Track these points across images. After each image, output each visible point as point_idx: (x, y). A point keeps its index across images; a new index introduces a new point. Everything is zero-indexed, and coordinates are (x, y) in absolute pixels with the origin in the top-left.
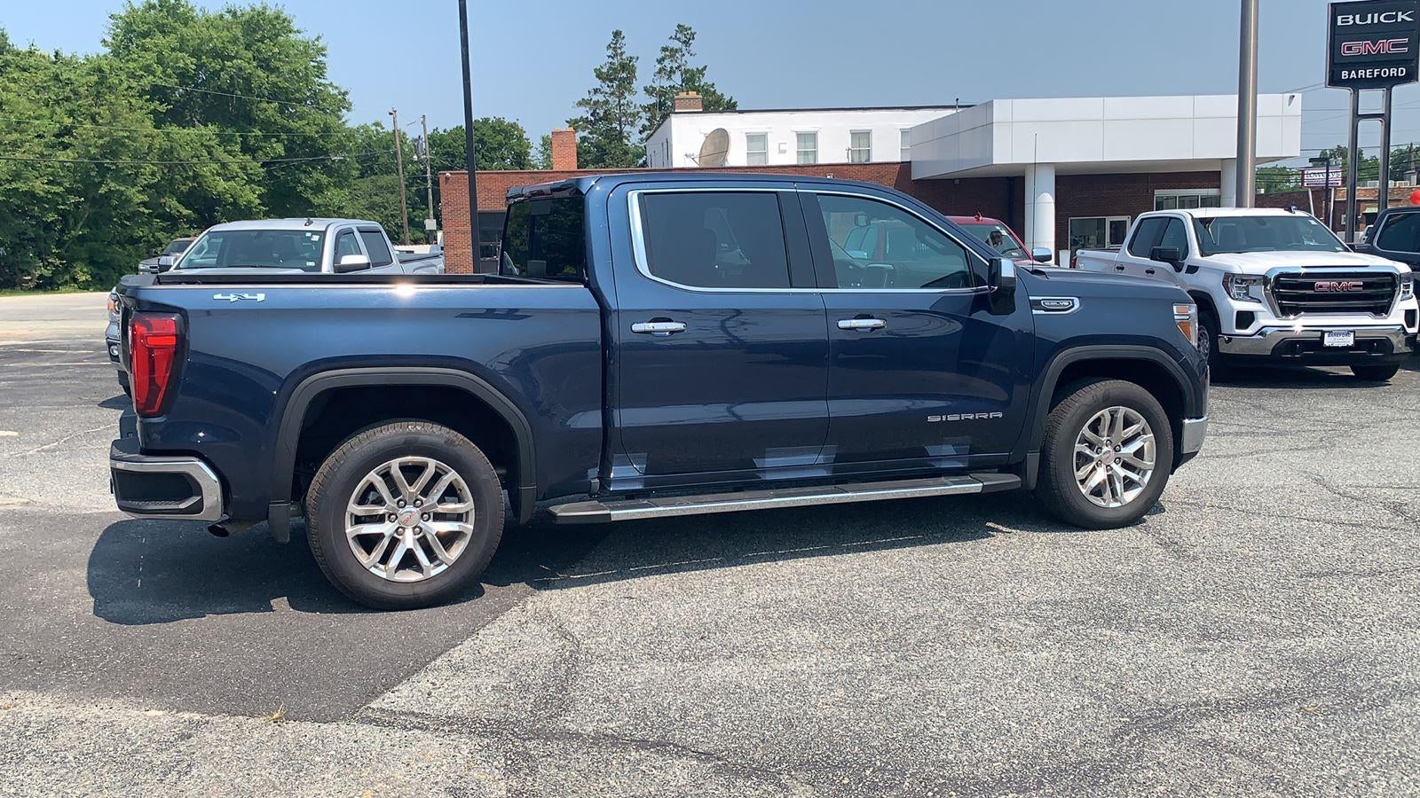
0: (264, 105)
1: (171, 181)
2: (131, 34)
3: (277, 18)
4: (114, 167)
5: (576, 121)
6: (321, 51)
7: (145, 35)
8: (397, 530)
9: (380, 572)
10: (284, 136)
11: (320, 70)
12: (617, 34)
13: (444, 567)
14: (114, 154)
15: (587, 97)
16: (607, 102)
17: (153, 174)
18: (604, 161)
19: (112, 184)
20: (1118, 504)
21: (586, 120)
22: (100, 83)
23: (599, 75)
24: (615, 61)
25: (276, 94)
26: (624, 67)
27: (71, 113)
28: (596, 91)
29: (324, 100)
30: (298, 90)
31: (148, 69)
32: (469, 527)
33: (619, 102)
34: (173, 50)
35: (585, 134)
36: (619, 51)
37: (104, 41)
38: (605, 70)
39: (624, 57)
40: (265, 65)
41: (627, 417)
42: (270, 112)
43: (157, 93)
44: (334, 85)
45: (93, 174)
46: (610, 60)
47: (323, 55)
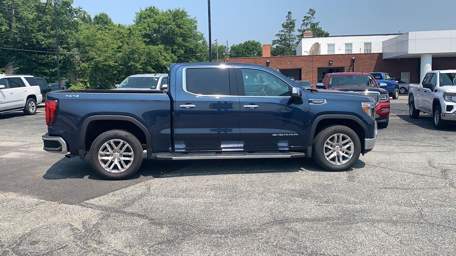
0: (178, 39)
1: (150, 62)
2: (141, 18)
3: (183, 12)
4: (133, 58)
5: (275, 41)
6: (196, 22)
7: (145, 18)
8: (113, 159)
9: (108, 170)
10: (184, 48)
11: (196, 27)
12: (289, 13)
13: (125, 170)
14: (133, 54)
15: (279, 33)
16: (285, 35)
17: (144, 60)
18: (283, 54)
19: (132, 63)
20: (340, 164)
21: (278, 41)
22: (130, 33)
23: (283, 26)
24: (289, 21)
25: (182, 35)
26: (291, 23)
27: (122, 42)
28: (282, 31)
29: (196, 37)
30: (188, 34)
31: (145, 28)
32: (132, 159)
33: (289, 34)
34: (152, 22)
35: (278, 45)
36: (290, 18)
37: (134, 20)
38: (285, 24)
39: (292, 20)
40: (179, 26)
41: (178, 131)
42: (180, 41)
43: (146, 36)
44: (200, 32)
45: (127, 60)
46: (287, 21)
47: (196, 23)
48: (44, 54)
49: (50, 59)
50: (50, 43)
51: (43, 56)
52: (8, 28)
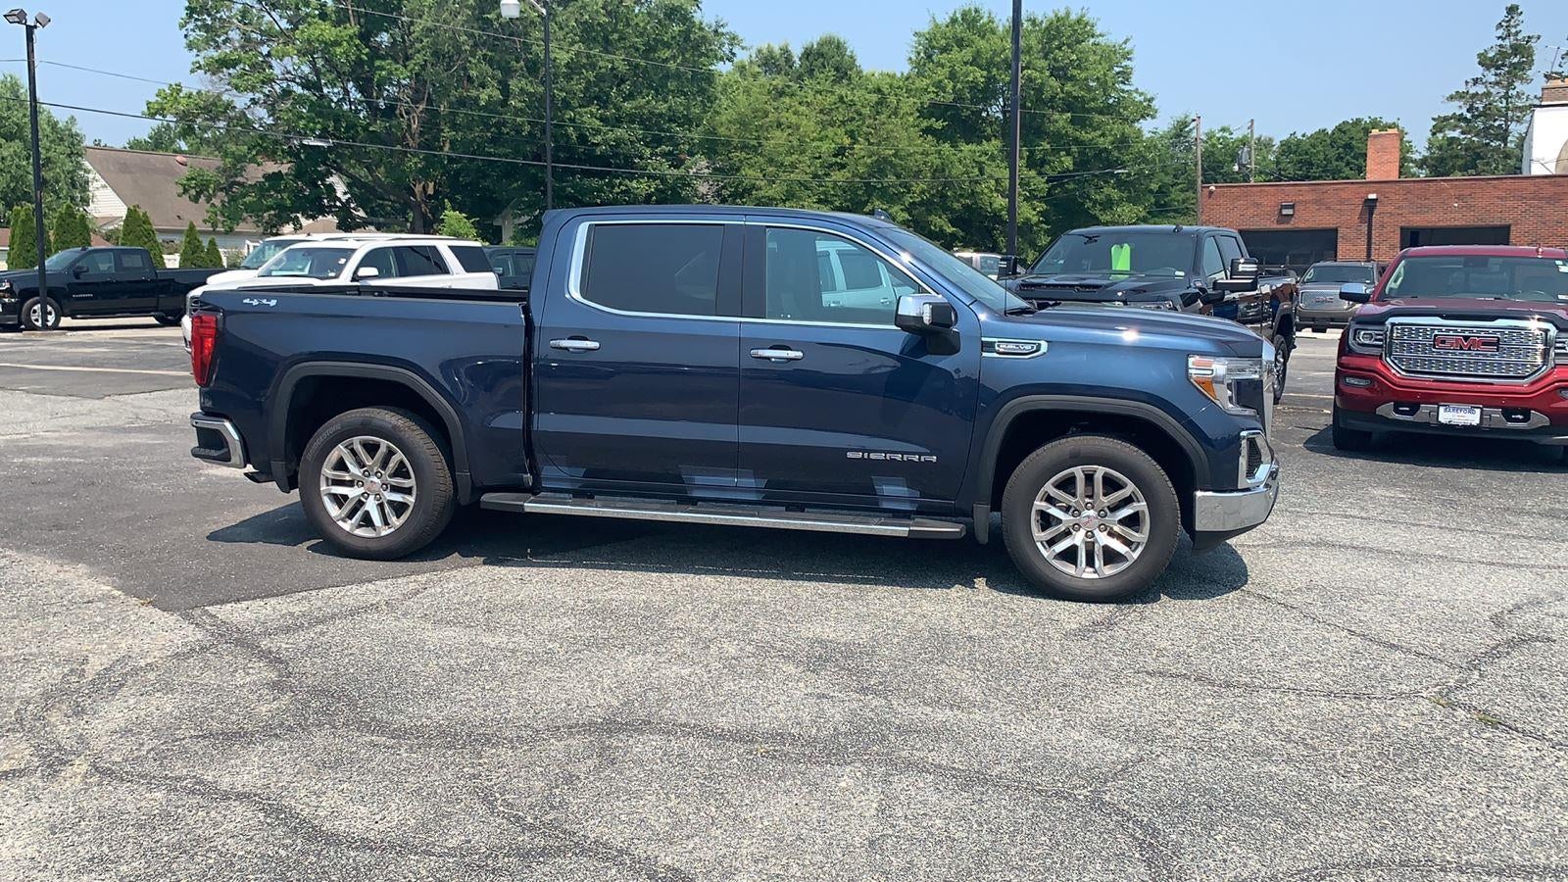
0: (1056, 116)
1: (943, 197)
2: (932, 48)
3: (1079, 21)
4: (880, 186)
5: (1446, 119)
6: (1127, 56)
7: (944, 50)
8: (363, 494)
10: (1074, 149)
11: (1125, 76)
12: (1512, 10)
13: (392, 530)
14: (882, 173)
15: (1462, 89)
16: (1488, 94)
17: (923, 192)
18: (1475, 167)
19: (877, 203)
20: (1096, 576)
21: (1461, 118)
22: (879, 103)
23: (1485, 62)
24: (1507, 42)
25: (1071, 105)
26: (1516, 49)
27: (851, 134)
28: (1476, 81)
29: (1125, 109)
30: (1094, 99)
31: (939, 85)
32: (411, 500)
33: (1507, 93)
34: (966, 63)
35: (1456, 134)
36: (1513, 30)
37: (910, 59)
38: (1491, 54)
39: (1520, 37)
40: (1059, 72)
41: (547, 422)
42: (1061, 123)
43: (934, 110)
44: (1140, 91)
45: (860, 192)
46: (1500, 42)
47: (1129, 59)
48: (601, 175)
49: (617, 190)
50: (619, 142)
51: (596, 182)
52: (497, 94)
